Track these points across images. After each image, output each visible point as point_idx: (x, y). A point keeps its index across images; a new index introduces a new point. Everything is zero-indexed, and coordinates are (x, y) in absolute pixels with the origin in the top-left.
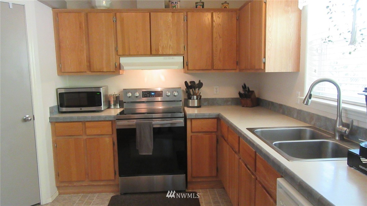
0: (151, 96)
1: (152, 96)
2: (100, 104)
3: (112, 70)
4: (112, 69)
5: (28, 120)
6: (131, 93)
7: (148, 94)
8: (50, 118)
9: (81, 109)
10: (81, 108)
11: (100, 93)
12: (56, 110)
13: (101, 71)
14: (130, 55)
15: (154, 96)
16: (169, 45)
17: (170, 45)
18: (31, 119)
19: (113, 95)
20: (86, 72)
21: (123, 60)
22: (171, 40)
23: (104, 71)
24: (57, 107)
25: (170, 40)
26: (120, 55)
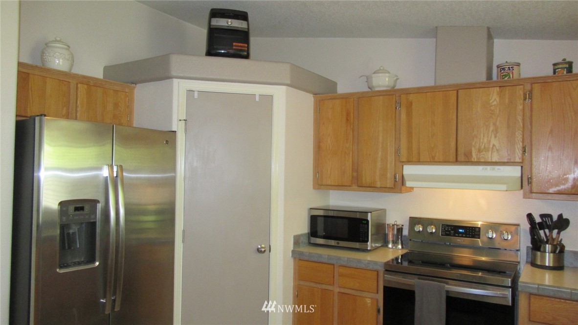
0: (457, 235)
1: (460, 235)
2: (366, 239)
3: (388, 186)
4: (389, 184)
5: (261, 251)
6: (423, 225)
7: (452, 230)
8: (293, 251)
9: (338, 243)
10: (340, 242)
11: (368, 221)
12: (305, 240)
13: (373, 186)
14: (419, 162)
15: (464, 235)
16: (491, 146)
17: (494, 145)
18: (265, 251)
19: (393, 225)
20: (350, 186)
21: (409, 170)
22: (495, 137)
23: (377, 186)
24: (307, 235)
25: (493, 136)
26: (403, 162)
